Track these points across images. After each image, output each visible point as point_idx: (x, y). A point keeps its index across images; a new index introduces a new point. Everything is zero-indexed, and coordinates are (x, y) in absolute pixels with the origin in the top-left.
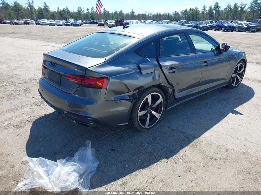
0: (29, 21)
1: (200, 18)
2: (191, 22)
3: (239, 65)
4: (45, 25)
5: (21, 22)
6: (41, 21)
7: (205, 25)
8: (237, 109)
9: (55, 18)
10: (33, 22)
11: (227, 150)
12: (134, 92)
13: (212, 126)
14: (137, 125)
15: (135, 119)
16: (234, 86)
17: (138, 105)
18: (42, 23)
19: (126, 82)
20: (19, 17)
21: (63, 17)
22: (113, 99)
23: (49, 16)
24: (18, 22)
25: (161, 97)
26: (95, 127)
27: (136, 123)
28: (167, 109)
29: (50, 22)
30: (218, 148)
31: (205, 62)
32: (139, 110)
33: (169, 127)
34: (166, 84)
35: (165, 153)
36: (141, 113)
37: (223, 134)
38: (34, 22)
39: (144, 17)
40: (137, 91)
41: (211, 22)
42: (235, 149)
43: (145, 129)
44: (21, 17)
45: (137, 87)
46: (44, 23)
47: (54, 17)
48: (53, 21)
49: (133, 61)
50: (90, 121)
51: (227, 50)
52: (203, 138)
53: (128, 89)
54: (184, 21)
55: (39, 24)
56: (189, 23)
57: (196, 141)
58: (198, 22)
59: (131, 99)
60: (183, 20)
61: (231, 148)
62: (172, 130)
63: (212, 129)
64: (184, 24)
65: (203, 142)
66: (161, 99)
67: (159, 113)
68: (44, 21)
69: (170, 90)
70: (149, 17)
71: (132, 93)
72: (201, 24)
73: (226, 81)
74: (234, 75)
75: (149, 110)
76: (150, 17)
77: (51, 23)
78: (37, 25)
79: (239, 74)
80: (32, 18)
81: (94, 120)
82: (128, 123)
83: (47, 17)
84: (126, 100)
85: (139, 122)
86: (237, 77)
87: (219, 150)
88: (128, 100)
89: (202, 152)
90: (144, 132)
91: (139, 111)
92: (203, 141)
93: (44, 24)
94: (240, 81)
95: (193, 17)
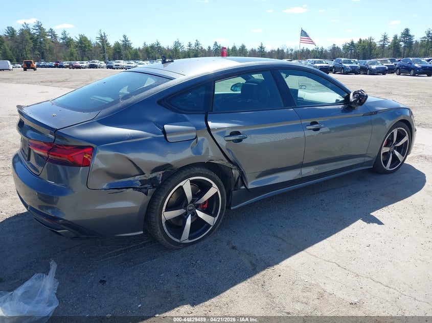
0: (97, 62)
1: (377, 54)
2: (356, 60)
3: (395, 132)
4: (120, 69)
5: (85, 65)
6: (114, 63)
7: (380, 66)
8: (376, 214)
9: (138, 59)
10: (103, 64)
11: (321, 296)
12: (154, 175)
13: (312, 244)
14: (160, 237)
15: (157, 225)
16: (389, 169)
17: (160, 199)
18: (116, 65)
19: (133, 156)
20: (85, 58)
21: (151, 56)
22: (105, 186)
23: (129, 56)
24: (80, 65)
25: (214, 185)
26: (74, 238)
27: (159, 232)
28: (232, 208)
29: (128, 63)
30: (306, 289)
31: (313, 123)
32: (164, 208)
33: (229, 243)
34: (225, 162)
35: (195, 295)
36: (168, 215)
37: (329, 261)
38: (105, 64)
39: (280, 54)
40: (161, 173)
41: (392, 61)
42: (339, 294)
43: (182, 245)
44: (88, 57)
45: (158, 165)
46: (119, 65)
47: (137, 57)
48: (132, 62)
49: (154, 119)
50: (62, 226)
51: (363, 103)
52: (285, 268)
53: (138, 168)
54: (343, 59)
55: (111, 67)
56: (352, 63)
57: (268, 272)
58: (368, 61)
59: (146, 188)
60: (341, 59)
61: (331, 292)
62: (234, 248)
63: (310, 250)
64: (344, 64)
65: (280, 276)
66: (214, 190)
67: (214, 216)
68: (119, 62)
69: (236, 173)
70: (288, 55)
71: (148, 176)
72: (373, 64)
73: (367, 159)
74: (385, 150)
75: (191, 208)
76: (291, 54)
77: (129, 65)
78: (109, 69)
79: (398, 147)
80: (103, 59)
81: (70, 225)
82: (142, 232)
83: (126, 57)
84: (133, 188)
85: (166, 231)
86: (393, 152)
87: (305, 294)
88: (140, 190)
89: (269, 296)
90: (178, 249)
91: (163, 211)
92: (282, 274)
93: (118, 67)
94: (401, 160)
95: (364, 53)
